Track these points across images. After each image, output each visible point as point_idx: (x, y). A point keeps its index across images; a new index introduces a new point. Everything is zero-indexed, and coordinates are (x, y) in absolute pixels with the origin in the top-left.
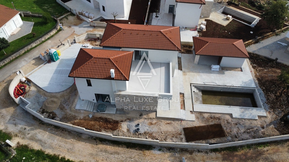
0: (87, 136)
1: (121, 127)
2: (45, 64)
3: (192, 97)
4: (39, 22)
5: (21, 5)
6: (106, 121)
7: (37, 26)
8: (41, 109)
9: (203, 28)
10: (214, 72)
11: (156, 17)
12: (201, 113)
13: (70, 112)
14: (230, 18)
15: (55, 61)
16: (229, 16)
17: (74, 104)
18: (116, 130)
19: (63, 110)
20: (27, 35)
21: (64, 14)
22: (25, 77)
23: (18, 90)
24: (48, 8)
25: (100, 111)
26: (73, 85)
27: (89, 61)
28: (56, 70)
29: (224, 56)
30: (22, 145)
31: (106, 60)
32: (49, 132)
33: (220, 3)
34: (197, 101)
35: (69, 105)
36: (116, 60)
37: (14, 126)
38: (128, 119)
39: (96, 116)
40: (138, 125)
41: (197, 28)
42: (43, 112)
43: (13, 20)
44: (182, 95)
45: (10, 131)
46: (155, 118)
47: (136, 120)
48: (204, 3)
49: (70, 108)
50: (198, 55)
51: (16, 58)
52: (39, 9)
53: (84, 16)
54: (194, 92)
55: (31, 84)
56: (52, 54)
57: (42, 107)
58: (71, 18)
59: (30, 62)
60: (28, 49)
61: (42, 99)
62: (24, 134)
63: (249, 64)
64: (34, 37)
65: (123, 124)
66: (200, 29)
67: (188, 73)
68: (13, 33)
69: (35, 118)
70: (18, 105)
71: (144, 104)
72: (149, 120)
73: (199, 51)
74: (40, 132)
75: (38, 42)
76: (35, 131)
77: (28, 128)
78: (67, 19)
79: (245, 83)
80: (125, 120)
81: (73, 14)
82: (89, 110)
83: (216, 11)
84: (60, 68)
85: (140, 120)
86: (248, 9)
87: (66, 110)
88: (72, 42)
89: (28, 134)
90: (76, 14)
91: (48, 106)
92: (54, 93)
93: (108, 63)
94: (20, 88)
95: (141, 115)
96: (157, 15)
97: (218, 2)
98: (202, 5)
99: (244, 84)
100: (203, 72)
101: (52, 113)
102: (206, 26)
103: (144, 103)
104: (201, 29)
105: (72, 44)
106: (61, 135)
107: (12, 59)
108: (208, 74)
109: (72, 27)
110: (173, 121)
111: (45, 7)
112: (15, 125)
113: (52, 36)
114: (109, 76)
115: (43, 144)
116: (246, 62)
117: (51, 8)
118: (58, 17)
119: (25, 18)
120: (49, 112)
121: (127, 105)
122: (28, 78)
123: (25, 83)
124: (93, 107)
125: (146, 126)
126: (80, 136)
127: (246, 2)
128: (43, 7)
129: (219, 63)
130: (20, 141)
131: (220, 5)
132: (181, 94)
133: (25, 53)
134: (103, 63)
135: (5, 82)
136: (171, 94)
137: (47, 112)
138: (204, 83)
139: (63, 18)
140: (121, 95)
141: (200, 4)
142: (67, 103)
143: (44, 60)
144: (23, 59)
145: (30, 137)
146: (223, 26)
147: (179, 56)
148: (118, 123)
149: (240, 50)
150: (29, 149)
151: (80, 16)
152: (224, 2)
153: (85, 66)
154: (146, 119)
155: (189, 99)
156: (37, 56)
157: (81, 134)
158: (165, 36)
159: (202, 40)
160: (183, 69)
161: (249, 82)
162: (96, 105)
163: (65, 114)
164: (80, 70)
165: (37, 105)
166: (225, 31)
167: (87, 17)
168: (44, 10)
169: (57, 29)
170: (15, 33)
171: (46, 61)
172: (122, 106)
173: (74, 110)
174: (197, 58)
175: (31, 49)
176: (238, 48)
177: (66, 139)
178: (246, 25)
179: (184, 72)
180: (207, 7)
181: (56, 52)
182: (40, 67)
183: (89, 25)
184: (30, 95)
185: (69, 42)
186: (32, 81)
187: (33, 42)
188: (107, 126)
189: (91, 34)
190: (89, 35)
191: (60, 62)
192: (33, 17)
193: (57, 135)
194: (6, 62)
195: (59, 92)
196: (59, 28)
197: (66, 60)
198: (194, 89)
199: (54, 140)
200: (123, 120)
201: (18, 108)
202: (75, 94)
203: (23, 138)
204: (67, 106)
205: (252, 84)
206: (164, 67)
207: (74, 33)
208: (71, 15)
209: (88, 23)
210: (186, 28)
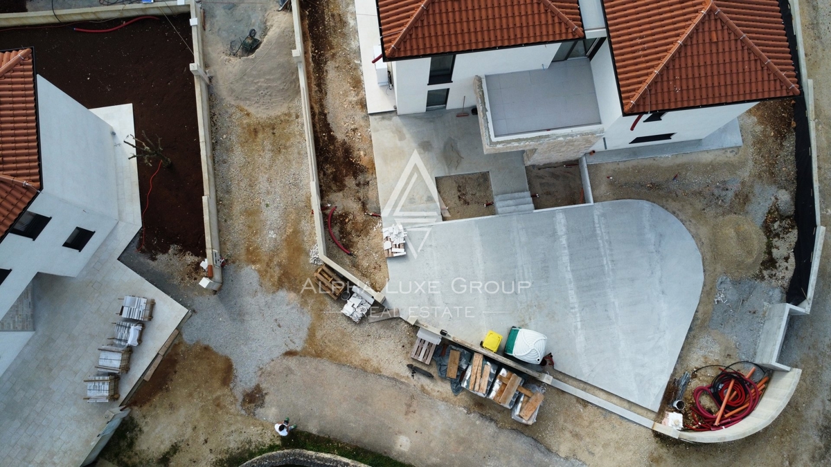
8: (763, 278)
13: (751, 163)
17: (723, 158)
19: (747, 196)
22: (659, 421)
49: (733, 170)
53: (131, 362)
57: (757, 278)
59: (566, 459)
61: (726, 294)
87: (743, 183)
90: (121, 417)
94: (717, 409)
105: (394, 322)
137: (767, 247)
151: (128, 387)
163: (758, 179)
165: (753, 302)
173: (744, 148)
184: (724, 351)
204: (729, 188)
207: (299, 349)
208: (131, 445)
209: (194, 311)
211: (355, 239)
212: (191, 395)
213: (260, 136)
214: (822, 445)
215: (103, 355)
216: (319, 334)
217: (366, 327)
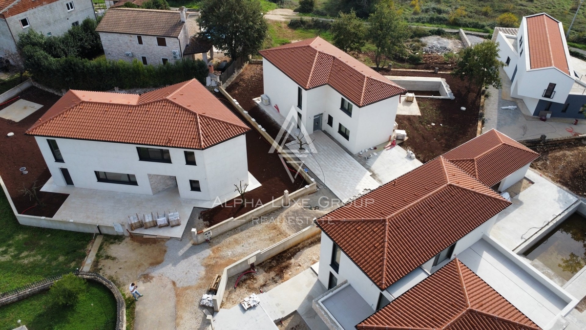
9: (402, 136)
14: (412, 97)
41: (393, 140)
48: (404, 90)
53: (150, 227)
58: (120, 251)
66: (398, 139)
78: (111, 258)
79: (560, 200)
81: (117, 238)
90: (126, 234)
102: (402, 129)
109: (154, 274)
117: (25, 253)
118: (79, 268)
138: (522, 238)
139: (96, 262)
146: (419, 116)
149: (520, 149)
151: (139, 232)
161: (561, 195)
166: (430, 124)
183: (191, 245)
189: (236, 265)
190: (232, 270)
205: (567, 196)
206: (485, 252)
207: (177, 286)
208: (112, 243)
209: (181, 240)
210: (375, 148)
211: (244, 287)
212: (141, 254)
213: (274, 231)
215: (150, 215)
216: (188, 291)
217: (199, 310)
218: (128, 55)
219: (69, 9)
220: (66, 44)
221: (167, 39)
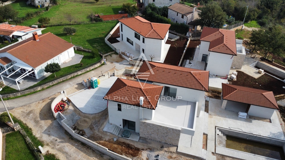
0: (109, 157)
1: (141, 155)
2: (85, 89)
3: (215, 139)
4: (87, 56)
5: (76, 42)
6: (129, 146)
7: (85, 59)
8: (73, 126)
9: (233, 78)
10: (241, 119)
11: (189, 63)
12: (223, 156)
13: (98, 133)
14: (262, 72)
15: (94, 88)
16: (260, 70)
17: (103, 126)
18: (136, 156)
19: (92, 129)
20: (76, 64)
21: (109, 52)
22: (67, 97)
23: (59, 107)
24: (97, 47)
25: (125, 137)
26: (105, 110)
27: (123, 88)
28: (93, 95)
29: (252, 105)
30: (51, 154)
31: (138, 89)
32: (76, 147)
33: (253, 58)
34: (220, 144)
35: (98, 127)
36: (146, 91)
37: (47, 136)
38: (149, 149)
39: (120, 141)
40: (158, 155)
41: (227, 77)
42: (74, 129)
43: (68, 51)
44: (206, 136)
45: (44, 140)
46: (175, 152)
47: (156, 151)
48: (235, 54)
49: (99, 129)
50: (226, 100)
51: (63, 81)
52: (89, 46)
53: (126, 56)
54: (218, 134)
55: (71, 103)
56: (93, 81)
57: (74, 125)
58: (114, 56)
59: (73, 86)
60: (74, 75)
61: (76, 117)
62: (54, 145)
63: (279, 117)
64: (81, 67)
65: (143, 152)
66: (230, 78)
67: (214, 116)
68: (65, 61)
69: (67, 133)
70: (55, 119)
71: (167, 137)
72: (169, 153)
73: (227, 96)
74: (68, 145)
75: (84, 71)
76: (64, 144)
77: (59, 140)
78: (111, 56)
79: (274, 134)
80: (146, 149)
81: (116, 53)
82: (115, 134)
83: (248, 64)
84: (97, 95)
85: (161, 152)
86: (282, 66)
87: (95, 130)
88: (112, 75)
89: (58, 145)
90: (119, 54)
91: (81, 124)
92: (88, 114)
93: (139, 92)
94: (60, 105)
95: (162, 147)
96: (191, 62)
97: (251, 57)
98: (234, 56)
99: (272, 135)
100: (229, 118)
101: (82, 131)
102: (237, 76)
103: (166, 135)
104: (232, 78)
105: (111, 76)
106: (85, 152)
107: (59, 81)
108: (235, 120)
109: (114, 63)
110: (193, 159)
111: (95, 45)
112: (49, 135)
113: (96, 68)
114: (138, 103)
115: (68, 157)
116: (276, 115)
117: (99, 47)
118: (104, 54)
119: (78, 51)
120: (80, 130)
121: (150, 134)
122: (69, 98)
123: (65, 102)
124: (118, 132)
125: (165, 159)
126: (102, 156)
127: (281, 60)
128: (94, 45)
129: (247, 111)
130: (49, 150)
131: (253, 59)
132: (204, 134)
133: (71, 78)
134: (135, 91)
135: (50, 99)
136: (194, 129)
137: (78, 129)
138: (229, 128)
139: (108, 55)
140: (146, 123)
141: (231, 55)
142: (97, 124)
143: (85, 86)
144: (68, 83)
145: (59, 148)
146: (255, 79)
147: (207, 99)
148: (139, 150)
149: (269, 101)
150: (55, 159)
151: (122, 55)
152: (257, 58)
153: (119, 92)
154: (166, 151)
155: (212, 140)
156: (80, 82)
157: (104, 154)
158: (194, 77)
159: (231, 87)
160: (209, 111)
161: (278, 134)
162: (121, 130)
163: (93, 134)
164: (114, 94)
165: (71, 122)
166: (256, 83)
167: (128, 57)
168: (93, 47)
169: (101, 63)
170: (67, 62)
171: (87, 87)
172: (145, 135)
173: (102, 132)
174: (225, 102)
175: (77, 76)
176: (267, 98)
177: (89, 156)
178: (279, 80)
179: (210, 115)
180: (239, 59)
181: (96, 80)
182: (81, 91)
183: (129, 63)
184: (67, 113)
185: (109, 74)
186: (72, 101)
187: (79, 70)
188: (128, 152)
189: (129, 70)
190: (127, 71)
191: (98, 89)
192: (84, 51)
193: (82, 151)
194: (54, 83)
195: (92, 114)
196: (103, 62)
197: (103, 88)
198: (218, 132)
199: (78, 155)
200: (144, 149)
201: (55, 121)
202: (105, 118)
203: (53, 148)
204: (96, 127)
205: (281, 136)
206: (190, 105)
207: (115, 68)
210: (217, 76)
212: (117, 59)
214: (37, 120)
215: (127, 52)
218: (173, 19)
219: (170, 1)
220: (160, 10)
221: (184, 16)
